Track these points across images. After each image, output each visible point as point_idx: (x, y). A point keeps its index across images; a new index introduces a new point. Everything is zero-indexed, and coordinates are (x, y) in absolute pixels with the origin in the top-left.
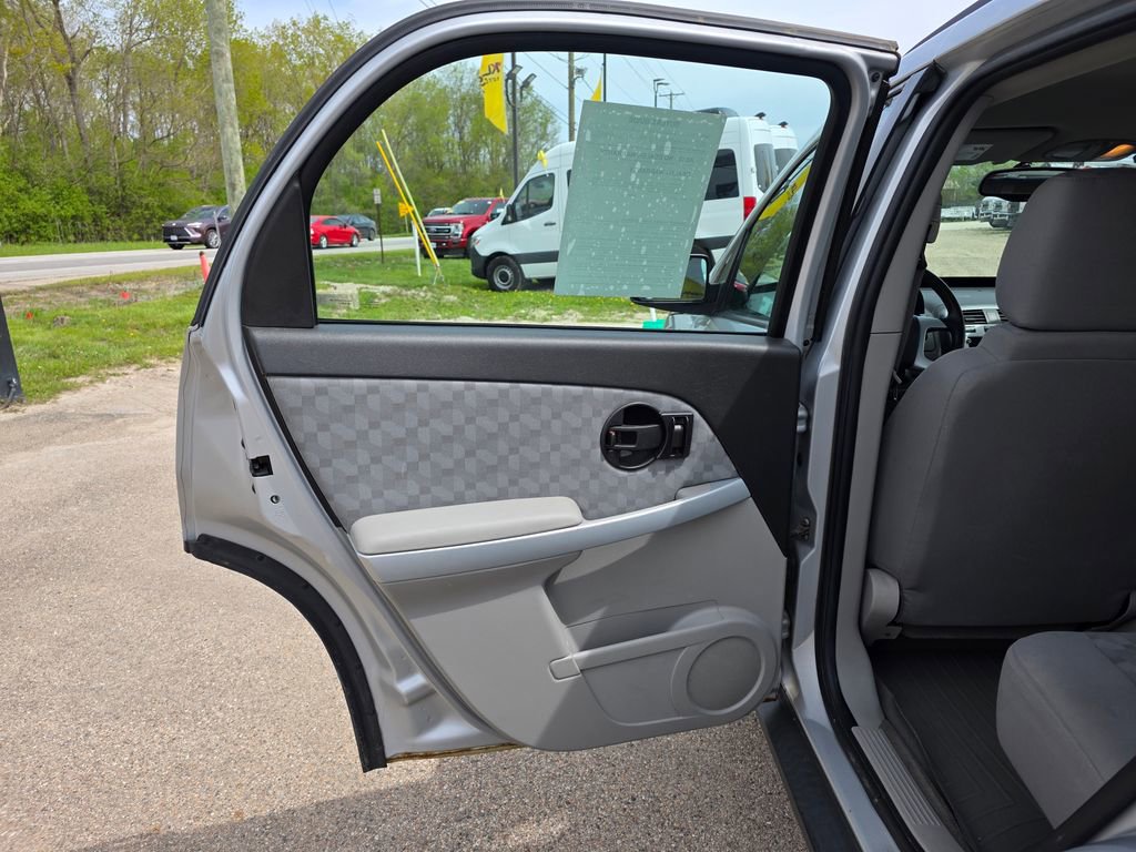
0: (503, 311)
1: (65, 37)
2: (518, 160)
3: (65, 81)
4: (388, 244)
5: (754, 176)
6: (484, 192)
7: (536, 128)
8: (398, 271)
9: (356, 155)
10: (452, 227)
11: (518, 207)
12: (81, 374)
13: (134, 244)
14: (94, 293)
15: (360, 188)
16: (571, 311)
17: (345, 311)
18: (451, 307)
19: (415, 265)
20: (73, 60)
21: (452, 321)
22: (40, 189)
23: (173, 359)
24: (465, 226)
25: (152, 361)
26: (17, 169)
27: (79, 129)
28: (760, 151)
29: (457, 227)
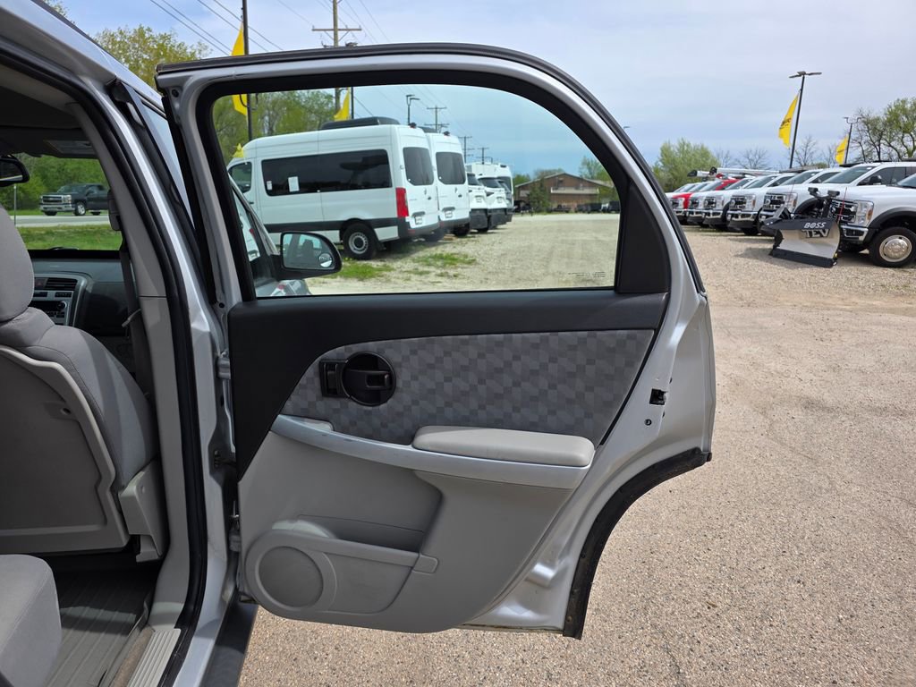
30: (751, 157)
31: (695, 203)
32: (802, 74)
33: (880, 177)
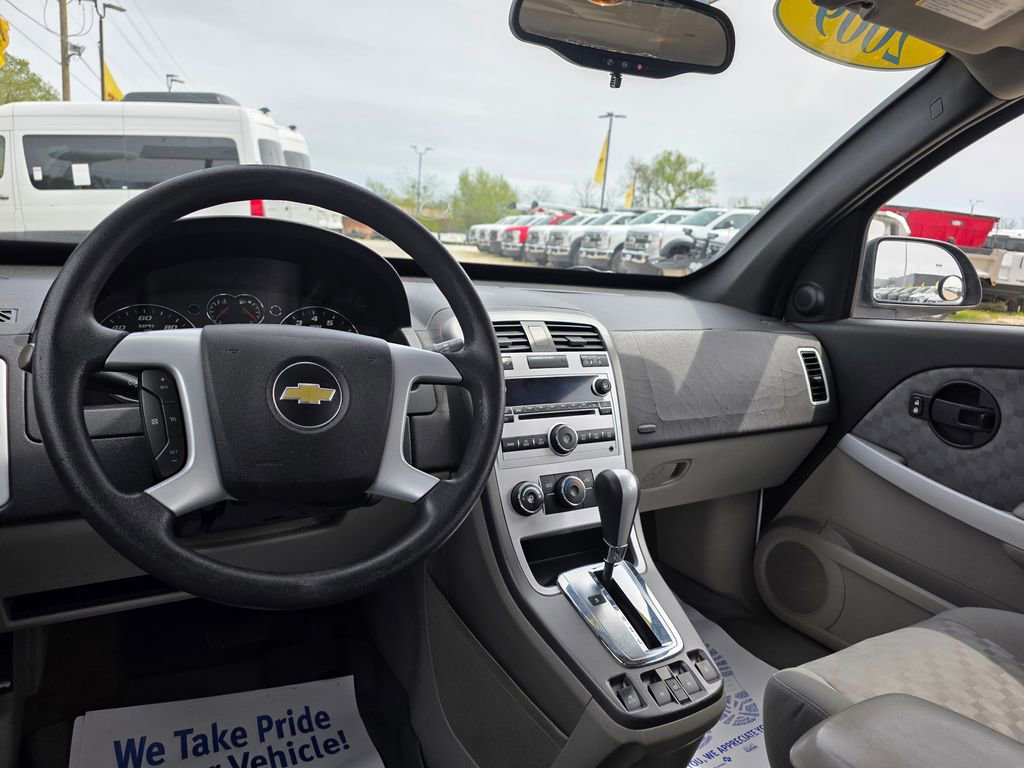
28: (265, 146)
30: (539, 193)
31: (535, 237)
32: (610, 115)
33: (732, 222)
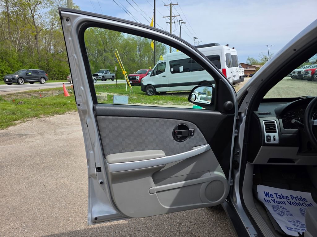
0: (150, 101)
1: (35, 26)
2: (155, 59)
3: (35, 38)
4: (118, 82)
5: (226, 63)
6: (146, 68)
7: (160, 51)
8: (120, 89)
9: (112, 58)
10: (137, 77)
11: (155, 71)
12: (19, 120)
13: (50, 81)
14: (34, 94)
15: (112, 67)
16: (170, 101)
17: (103, 101)
18: (134, 100)
19: (126, 87)
20: (37, 32)
21: (134, 104)
22: (26, 66)
23: (49, 115)
24: (140, 77)
25: (42, 116)
26: (20, 61)
27: (38, 50)
28: (227, 55)
29: (138, 77)
